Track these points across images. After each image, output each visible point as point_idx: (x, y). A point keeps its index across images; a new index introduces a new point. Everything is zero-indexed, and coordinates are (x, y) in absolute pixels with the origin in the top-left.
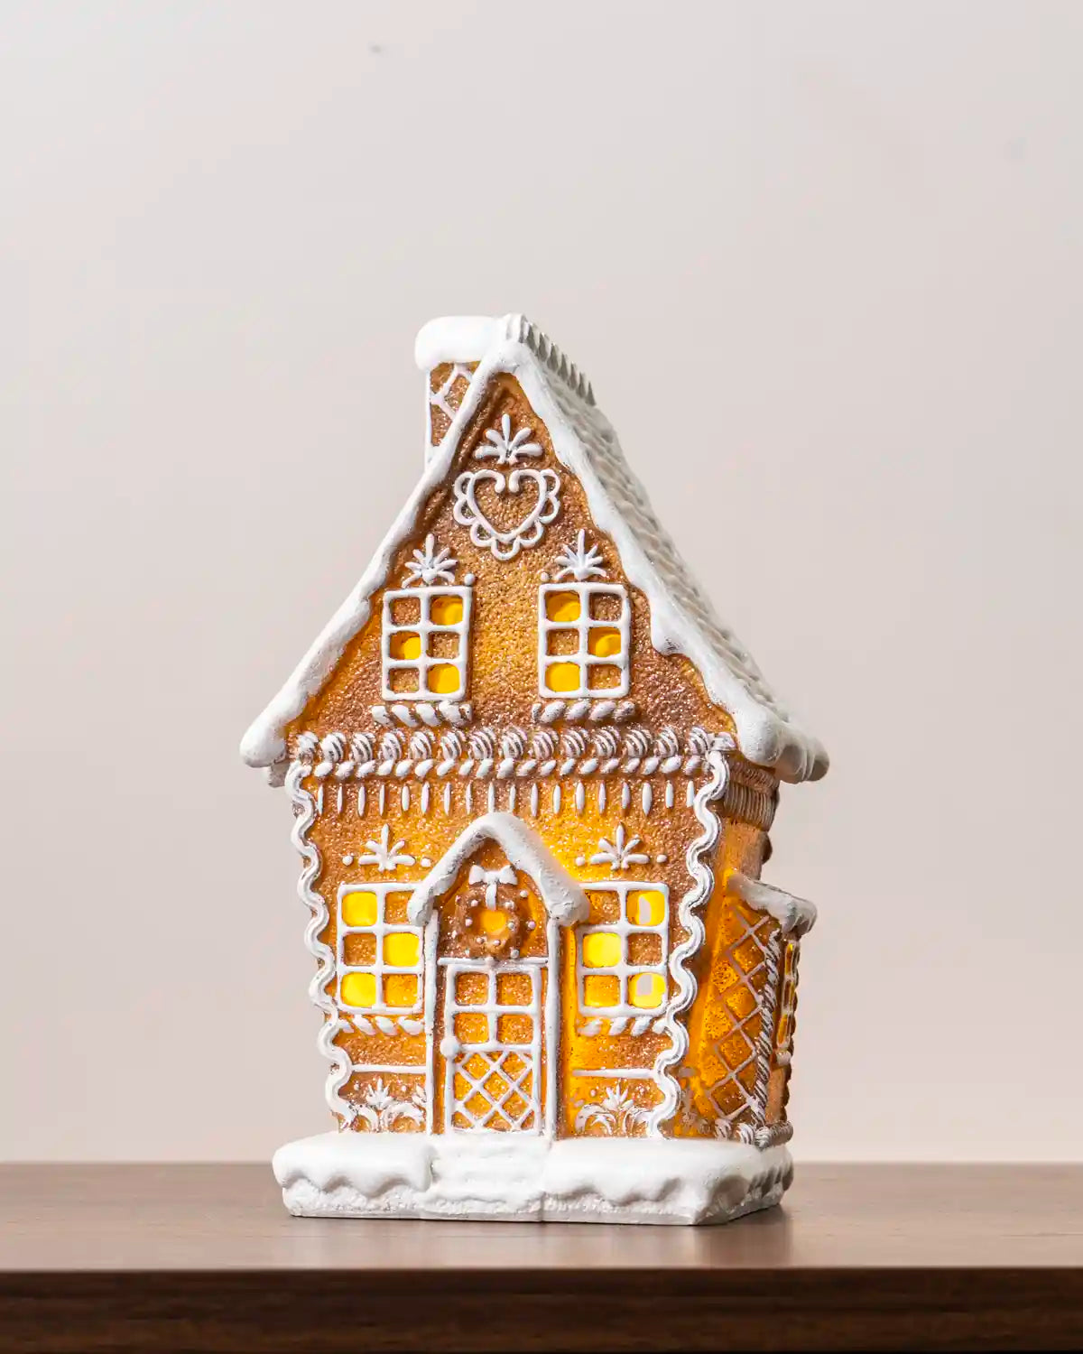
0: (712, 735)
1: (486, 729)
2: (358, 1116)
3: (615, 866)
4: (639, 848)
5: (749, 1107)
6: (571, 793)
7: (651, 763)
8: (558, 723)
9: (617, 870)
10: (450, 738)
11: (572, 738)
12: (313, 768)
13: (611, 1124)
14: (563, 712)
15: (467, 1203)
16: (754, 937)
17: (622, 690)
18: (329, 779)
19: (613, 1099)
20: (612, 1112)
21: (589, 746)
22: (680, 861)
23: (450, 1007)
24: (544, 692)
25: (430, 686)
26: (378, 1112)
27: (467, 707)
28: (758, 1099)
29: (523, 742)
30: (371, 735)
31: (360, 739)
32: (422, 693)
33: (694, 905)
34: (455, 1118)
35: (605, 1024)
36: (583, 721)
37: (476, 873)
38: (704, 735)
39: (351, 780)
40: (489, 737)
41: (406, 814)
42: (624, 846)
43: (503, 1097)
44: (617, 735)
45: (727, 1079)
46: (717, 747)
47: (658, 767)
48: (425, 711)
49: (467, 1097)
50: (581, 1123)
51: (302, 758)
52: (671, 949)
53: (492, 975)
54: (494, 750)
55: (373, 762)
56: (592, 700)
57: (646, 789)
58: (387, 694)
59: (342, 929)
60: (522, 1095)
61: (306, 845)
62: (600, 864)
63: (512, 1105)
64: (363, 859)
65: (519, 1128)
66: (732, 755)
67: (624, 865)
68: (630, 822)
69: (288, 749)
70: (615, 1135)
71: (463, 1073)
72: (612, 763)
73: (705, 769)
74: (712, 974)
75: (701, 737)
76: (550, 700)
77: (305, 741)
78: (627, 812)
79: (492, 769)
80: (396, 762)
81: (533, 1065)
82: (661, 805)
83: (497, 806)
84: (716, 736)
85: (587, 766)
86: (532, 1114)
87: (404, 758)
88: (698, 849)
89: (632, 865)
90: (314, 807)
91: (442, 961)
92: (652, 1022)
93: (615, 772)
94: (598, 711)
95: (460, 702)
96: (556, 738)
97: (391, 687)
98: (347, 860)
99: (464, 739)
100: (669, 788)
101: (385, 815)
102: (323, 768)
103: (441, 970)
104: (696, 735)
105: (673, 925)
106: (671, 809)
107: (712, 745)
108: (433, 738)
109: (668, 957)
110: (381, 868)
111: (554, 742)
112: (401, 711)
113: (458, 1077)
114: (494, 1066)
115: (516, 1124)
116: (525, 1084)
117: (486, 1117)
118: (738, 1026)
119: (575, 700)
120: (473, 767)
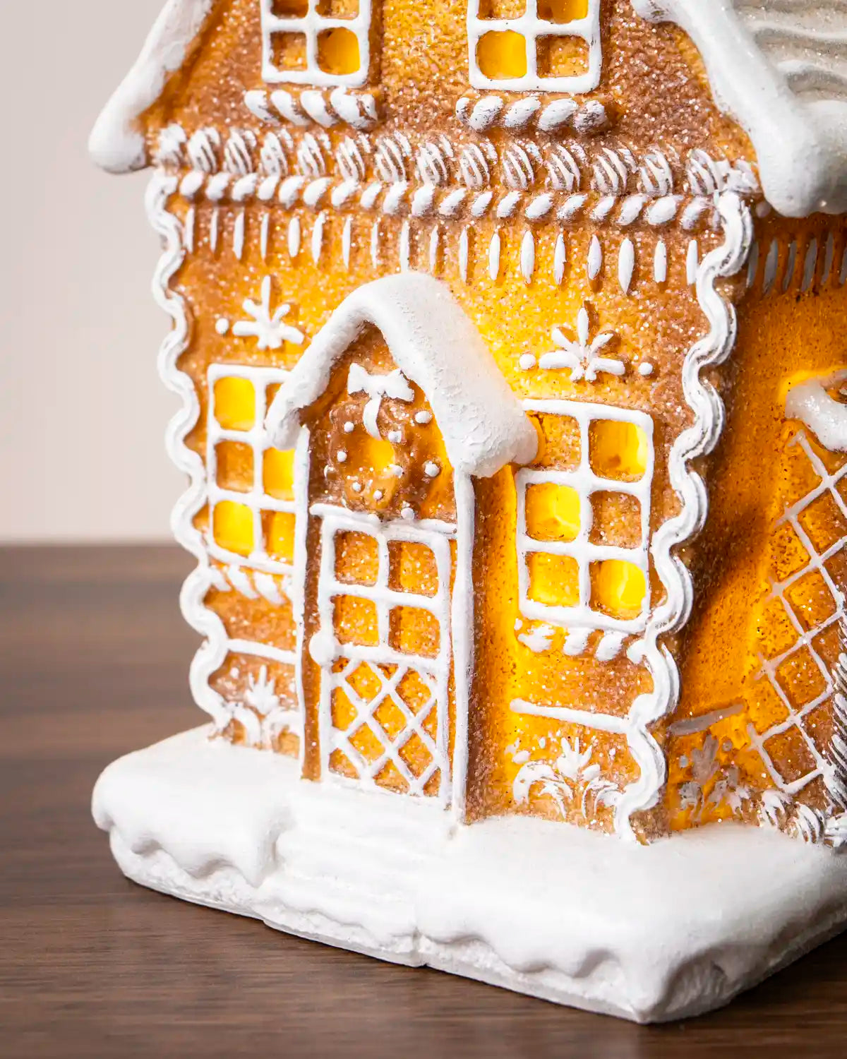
0: (724, 165)
1: (397, 134)
2: (234, 720)
3: (577, 373)
4: (614, 346)
5: (821, 776)
6: (517, 245)
7: (631, 207)
8: (493, 130)
9: (580, 382)
10: (347, 148)
11: (516, 155)
12: (180, 181)
13: (565, 800)
14: (499, 115)
15: (316, 919)
16: (834, 492)
17: (590, 79)
18: (199, 198)
19: (571, 761)
20: (567, 781)
21: (539, 172)
22: (675, 373)
23: (328, 585)
24: (477, 79)
25: (324, 62)
26: (261, 717)
27: (368, 100)
28: (834, 767)
29: (446, 160)
30: (249, 135)
31: (235, 141)
32: (314, 74)
33: (691, 455)
34: (335, 758)
35: (559, 637)
36: (528, 129)
37: (357, 377)
38: (710, 163)
39: (225, 201)
40: (400, 148)
41: (296, 262)
42: (589, 342)
43: (400, 738)
44: (581, 155)
45: (786, 725)
46: (732, 183)
47: (641, 213)
48: (314, 103)
49: (353, 727)
50: (519, 791)
51: (167, 163)
52: (655, 524)
53: (382, 540)
54: (407, 168)
55: (253, 176)
56: (545, 97)
57: (626, 247)
58: (269, 72)
59: (214, 432)
60: (424, 738)
61: (168, 297)
62: (557, 370)
63: (412, 753)
64: (240, 328)
65: (421, 792)
66: (753, 200)
67: (591, 376)
68: (601, 300)
69: (147, 149)
70: (569, 819)
71: (347, 689)
72: (576, 201)
73: (713, 221)
74: (768, 548)
75: (705, 167)
76: (483, 92)
77: (169, 139)
78: (598, 283)
79: (405, 200)
80: (283, 178)
81: (438, 692)
82: (648, 276)
83: (412, 260)
84: (732, 164)
85: (537, 206)
86: (437, 772)
87: (292, 173)
88: (698, 359)
89: (601, 377)
90: (181, 241)
91: (317, 508)
92: (626, 643)
93: (579, 217)
94: (551, 115)
95: (362, 89)
96: (492, 155)
97: (277, 62)
98: (221, 326)
99: (367, 148)
100: (660, 249)
101: (269, 260)
102: (191, 183)
103: (315, 522)
104: (698, 162)
105: (660, 484)
106: (664, 286)
107: (725, 179)
108: (327, 145)
109: (650, 539)
110: (261, 344)
111: (489, 162)
112: (283, 101)
113: (338, 695)
114: (388, 686)
115: (416, 785)
116: (429, 719)
117: (378, 763)
118: (805, 639)
119: (517, 95)
120: (379, 196)
